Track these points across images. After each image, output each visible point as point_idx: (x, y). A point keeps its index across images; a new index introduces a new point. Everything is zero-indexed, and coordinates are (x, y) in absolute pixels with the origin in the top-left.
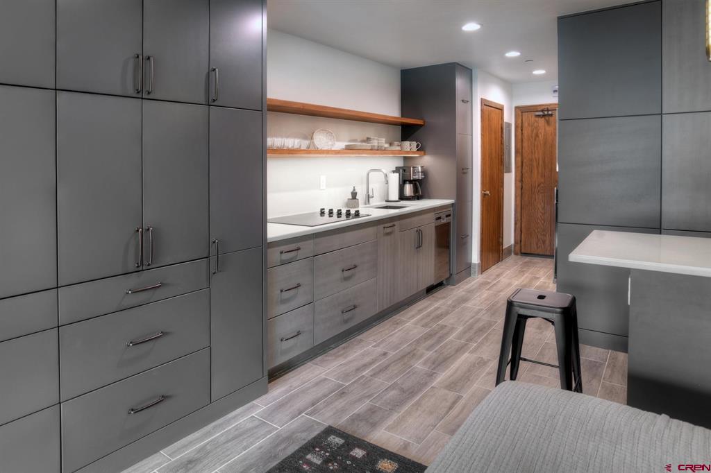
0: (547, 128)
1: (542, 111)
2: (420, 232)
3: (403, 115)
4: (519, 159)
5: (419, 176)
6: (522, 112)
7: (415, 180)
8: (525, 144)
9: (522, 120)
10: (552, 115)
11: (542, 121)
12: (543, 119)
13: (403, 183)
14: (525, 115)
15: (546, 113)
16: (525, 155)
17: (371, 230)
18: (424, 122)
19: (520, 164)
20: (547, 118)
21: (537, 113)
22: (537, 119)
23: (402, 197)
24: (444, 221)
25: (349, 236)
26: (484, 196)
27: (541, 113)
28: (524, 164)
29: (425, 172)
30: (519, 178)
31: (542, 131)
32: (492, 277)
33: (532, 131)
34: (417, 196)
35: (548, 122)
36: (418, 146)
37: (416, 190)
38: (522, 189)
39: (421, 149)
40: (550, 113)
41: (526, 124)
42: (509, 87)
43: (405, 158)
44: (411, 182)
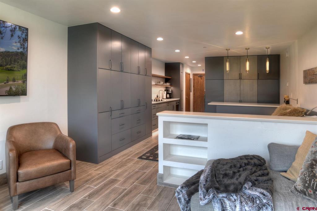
1: (200, 75)
2: (173, 106)
3: (165, 76)
4: (194, 89)
5: (171, 92)
6: (195, 75)
7: (170, 93)
8: (195, 84)
9: (195, 77)
11: (200, 78)
13: (167, 94)
16: (195, 87)
17: (165, 104)
18: (172, 78)
22: (198, 77)
23: (167, 98)
24: (178, 104)
25: (162, 105)
26: (186, 98)
29: (172, 91)
30: (194, 93)
31: (200, 81)
33: (197, 81)
34: (170, 98)
35: (202, 79)
37: (170, 95)
38: (194, 97)
39: (171, 85)
41: (195, 79)
42: (192, 68)
43: (166, 87)
44: (169, 94)
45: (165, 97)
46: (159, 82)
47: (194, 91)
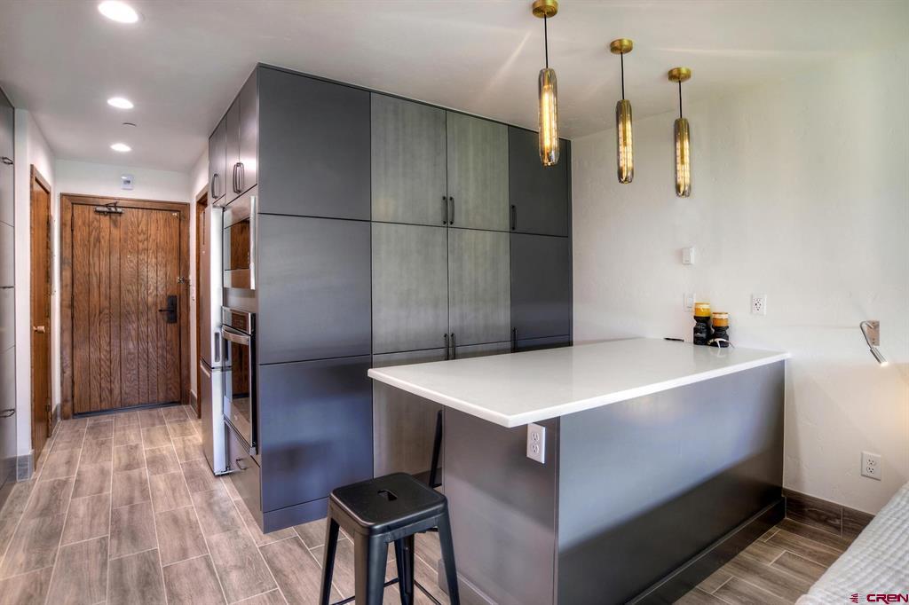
0: (115, 232)
1: (107, 206)
4: (68, 274)
6: (73, 204)
8: (78, 251)
9: (73, 215)
10: (121, 213)
11: (105, 221)
12: (108, 217)
14: (78, 209)
15: (113, 209)
16: (78, 267)
19: (69, 281)
20: (113, 217)
21: (99, 209)
22: (98, 217)
27: (106, 209)
28: (76, 282)
30: (67, 302)
31: (105, 235)
33: (90, 234)
35: (115, 223)
38: (72, 318)
40: (119, 210)
41: (79, 222)
47: (69, 288)
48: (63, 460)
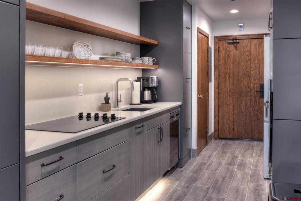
0: (236, 52)
1: (232, 40)
4: (217, 73)
5: (155, 84)
6: (219, 40)
7: (152, 87)
8: (221, 62)
9: (219, 46)
10: (238, 43)
11: (232, 47)
12: (233, 45)
13: (143, 89)
14: (221, 42)
15: (235, 41)
16: (221, 70)
17: (126, 132)
18: (159, 43)
19: (217, 76)
20: (235, 45)
21: (229, 41)
22: (229, 45)
23: (143, 101)
24: (175, 119)
26: (199, 99)
27: (232, 41)
28: (220, 76)
29: (159, 81)
30: (217, 86)
31: (232, 54)
32: (207, 158)
33: (226, 53)
34: (154, 100)
35: (236, 48)
36: (153, 61)
37: (153, 94)
38: (219, 93)
39: (156, 63)
40: (238, 41)
41: (221, 49)
42: (213, 22)
44: (149, 89)
45: (137, 99)
46: (118, 54)
47: (217, 79)
48: (208, 155)
